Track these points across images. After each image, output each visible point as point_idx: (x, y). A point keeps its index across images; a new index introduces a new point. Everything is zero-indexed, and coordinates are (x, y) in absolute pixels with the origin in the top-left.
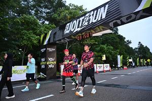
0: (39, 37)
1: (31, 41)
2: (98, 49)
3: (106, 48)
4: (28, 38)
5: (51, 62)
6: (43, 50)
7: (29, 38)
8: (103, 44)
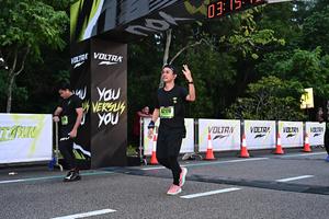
0: (63, 13)
1: (37, 30)
2: (286, 65)
3: (317, 63)
4: (27, 16)
5: (109, 105)
6: (78, 61)
7: (30, 18)
8: (307, 45)
